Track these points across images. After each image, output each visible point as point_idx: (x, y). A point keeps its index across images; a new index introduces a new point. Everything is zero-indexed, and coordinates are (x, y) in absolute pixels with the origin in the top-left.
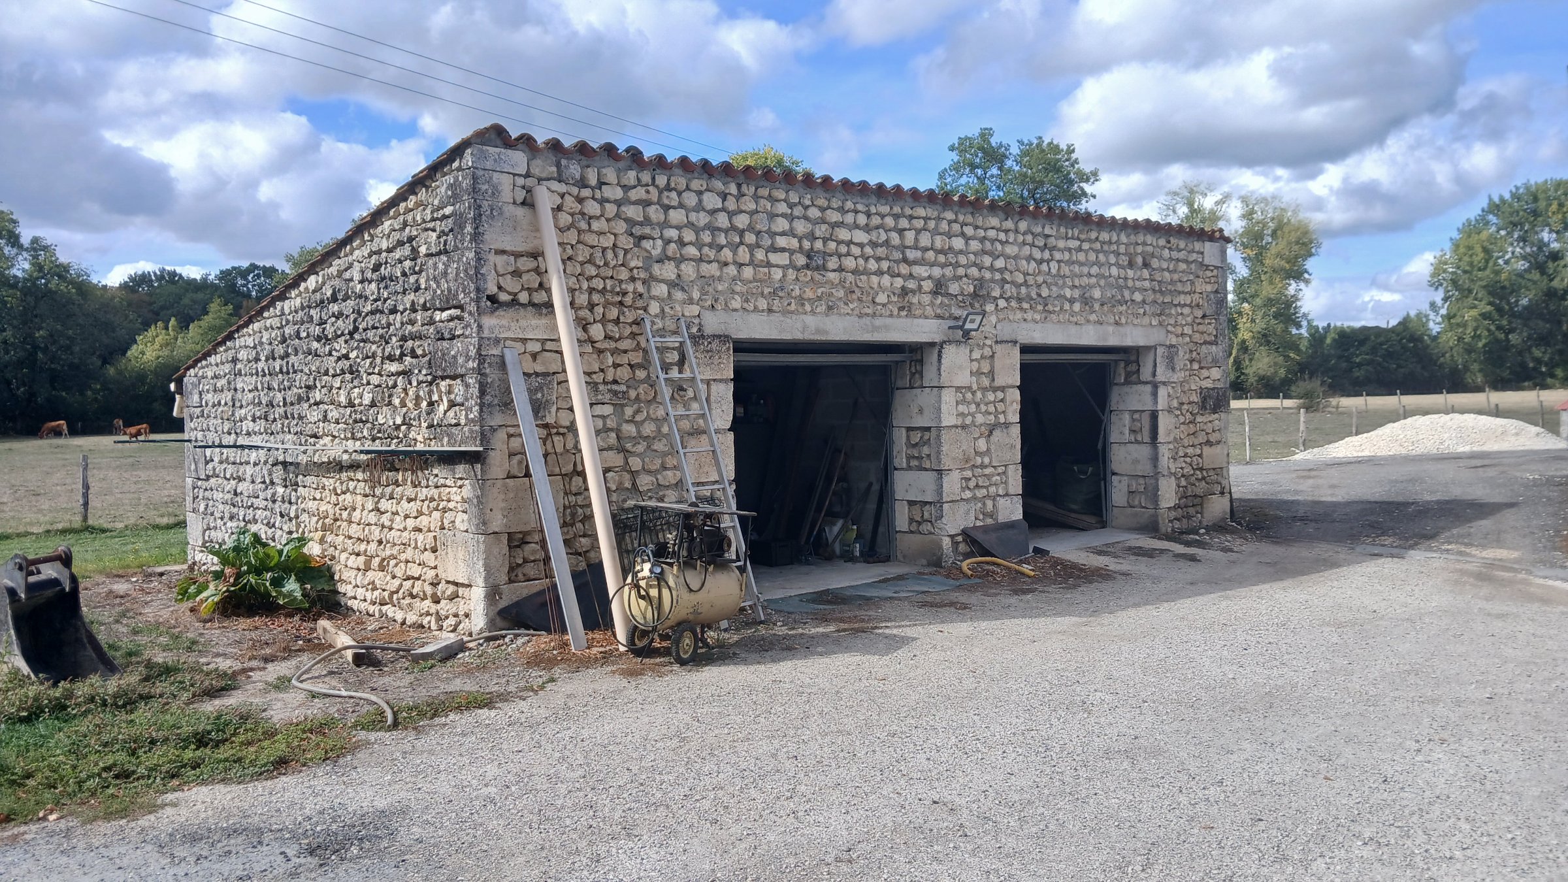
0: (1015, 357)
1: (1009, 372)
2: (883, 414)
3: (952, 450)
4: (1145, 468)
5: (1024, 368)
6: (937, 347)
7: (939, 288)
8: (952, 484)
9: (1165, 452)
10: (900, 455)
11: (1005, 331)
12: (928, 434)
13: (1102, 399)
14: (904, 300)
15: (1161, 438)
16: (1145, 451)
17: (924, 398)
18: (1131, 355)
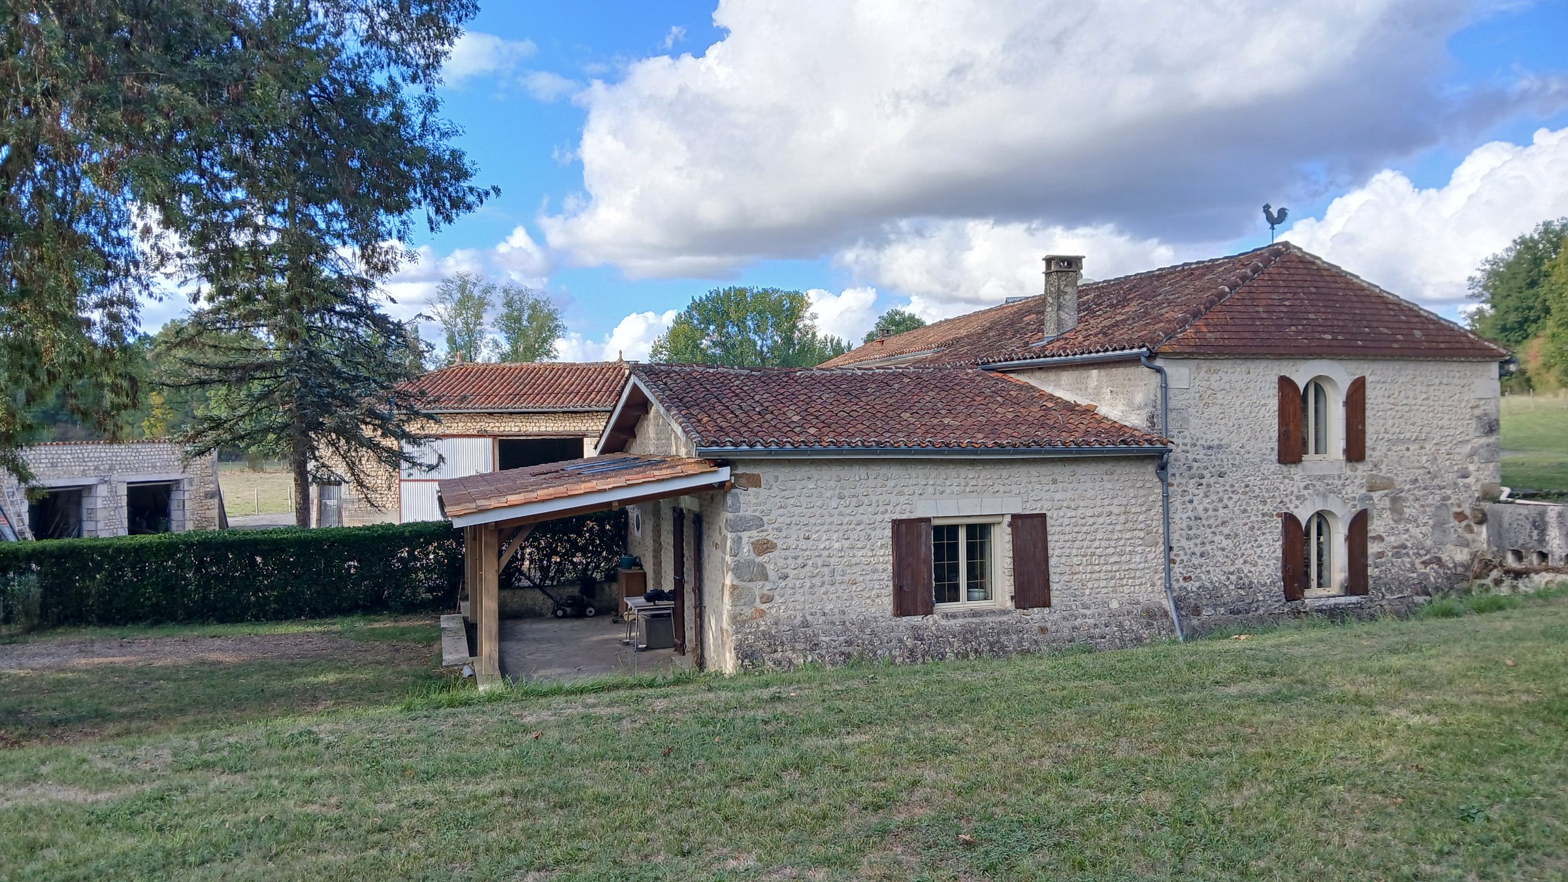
0: (125, 486)
1: (123, 490)
2: (79, 504)
3: (100, 515)
4: (181, 518)
5: (128, 488)
6: (96, 485)
7: (96, 468)
8: (101, 525)
9: (188, 514)
10: (85, 517)
11: (121, 479)
12: (92, 511)
13: (169, 496)
14: (84, 474)
15: (186, 507)
16: (181, 513)
17: (92, 500)
18: (177, 482)
